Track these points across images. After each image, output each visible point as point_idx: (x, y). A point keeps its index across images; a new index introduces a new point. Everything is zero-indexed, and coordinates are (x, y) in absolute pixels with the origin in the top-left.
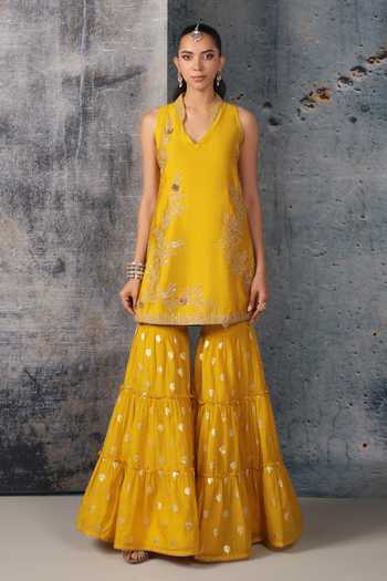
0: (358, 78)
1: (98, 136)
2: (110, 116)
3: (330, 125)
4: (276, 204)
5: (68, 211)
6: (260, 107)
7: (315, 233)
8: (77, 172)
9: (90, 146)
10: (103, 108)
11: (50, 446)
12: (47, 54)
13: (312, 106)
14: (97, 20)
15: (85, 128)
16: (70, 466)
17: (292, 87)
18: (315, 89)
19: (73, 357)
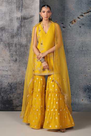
0: (81, 18)
1: (24, 31)
2: (27, 26)
3: (76, 28)
5: (17, 47)
6: (61, 24)
7: (73, 52)
8: (19, 39)
9: (22, 33)
10: (25, 25)
11: (14, 100)
12: (13, 12)
13: (72, 24)
14: (24, 5)
15: (21, 29)
16: (18, 105)
17: (68, 20)
18: (73, 20)
19: (18, 80)
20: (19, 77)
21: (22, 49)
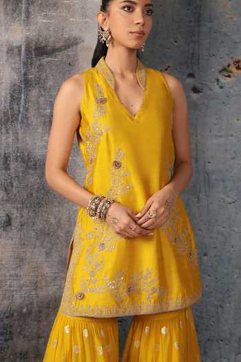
1: (38, 103)
5: (13, 171)
6: (185, 77)
7: (229, 184)
8: (20, 136)
9: (32, 112)
10: (43, 76)
13: (229, 76)
15: (27, 95)
17: (213, 60)
18: (231, 62)
19: (18, 301)
20: (21, 287)
21: (33, 178)
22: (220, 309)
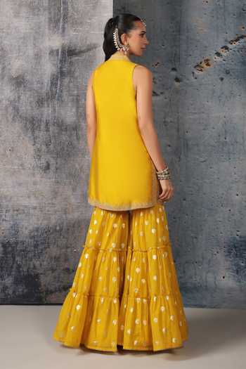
1: (69, 87)
2: (77, 74)
3: (210, 82)
4: (178, 130)
5: (51, 132)
6: (170, 70)
7: (202, 148)
8: (57, 108)
9: (64, 93)
10: (73, 69)
11: (42, 276)
13: (201, 70)
14: (70, 14)
15: (61, 82)
16: (52, 288)
17: (189, 58)
18: (203, 60)
19: (53, 221)
20: (55, 212)
21: (64, 137)
22: (195, 239)
